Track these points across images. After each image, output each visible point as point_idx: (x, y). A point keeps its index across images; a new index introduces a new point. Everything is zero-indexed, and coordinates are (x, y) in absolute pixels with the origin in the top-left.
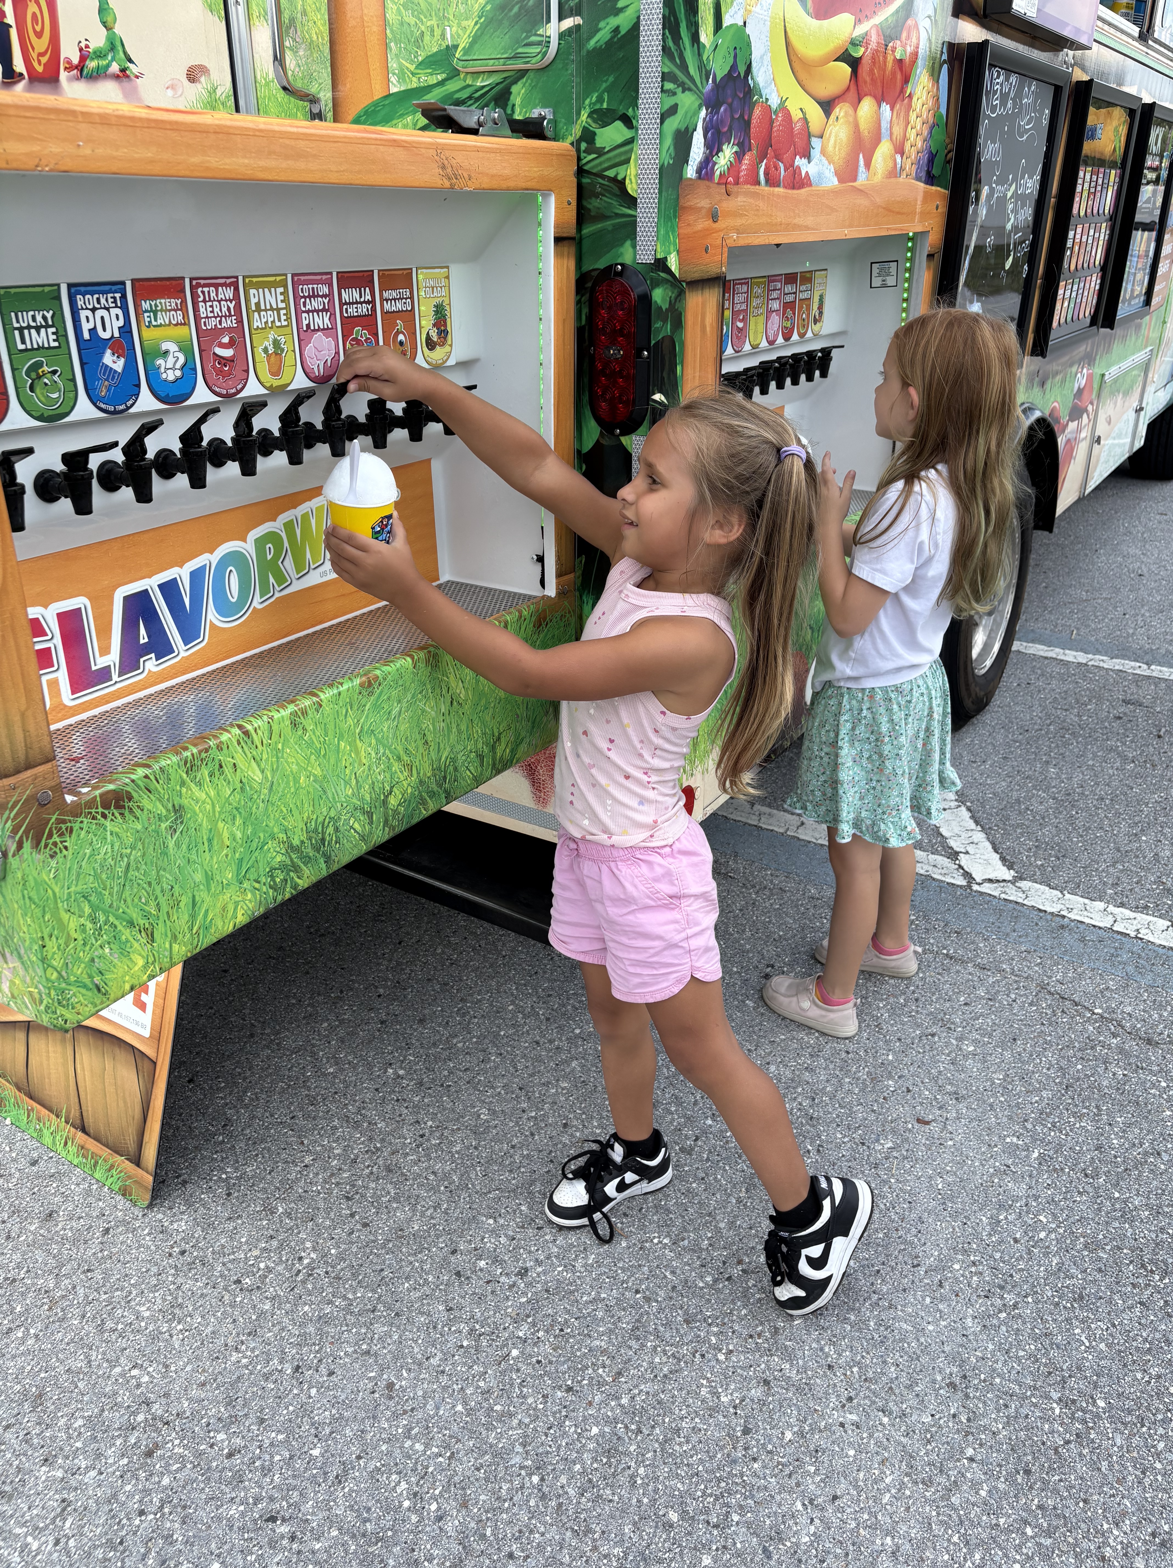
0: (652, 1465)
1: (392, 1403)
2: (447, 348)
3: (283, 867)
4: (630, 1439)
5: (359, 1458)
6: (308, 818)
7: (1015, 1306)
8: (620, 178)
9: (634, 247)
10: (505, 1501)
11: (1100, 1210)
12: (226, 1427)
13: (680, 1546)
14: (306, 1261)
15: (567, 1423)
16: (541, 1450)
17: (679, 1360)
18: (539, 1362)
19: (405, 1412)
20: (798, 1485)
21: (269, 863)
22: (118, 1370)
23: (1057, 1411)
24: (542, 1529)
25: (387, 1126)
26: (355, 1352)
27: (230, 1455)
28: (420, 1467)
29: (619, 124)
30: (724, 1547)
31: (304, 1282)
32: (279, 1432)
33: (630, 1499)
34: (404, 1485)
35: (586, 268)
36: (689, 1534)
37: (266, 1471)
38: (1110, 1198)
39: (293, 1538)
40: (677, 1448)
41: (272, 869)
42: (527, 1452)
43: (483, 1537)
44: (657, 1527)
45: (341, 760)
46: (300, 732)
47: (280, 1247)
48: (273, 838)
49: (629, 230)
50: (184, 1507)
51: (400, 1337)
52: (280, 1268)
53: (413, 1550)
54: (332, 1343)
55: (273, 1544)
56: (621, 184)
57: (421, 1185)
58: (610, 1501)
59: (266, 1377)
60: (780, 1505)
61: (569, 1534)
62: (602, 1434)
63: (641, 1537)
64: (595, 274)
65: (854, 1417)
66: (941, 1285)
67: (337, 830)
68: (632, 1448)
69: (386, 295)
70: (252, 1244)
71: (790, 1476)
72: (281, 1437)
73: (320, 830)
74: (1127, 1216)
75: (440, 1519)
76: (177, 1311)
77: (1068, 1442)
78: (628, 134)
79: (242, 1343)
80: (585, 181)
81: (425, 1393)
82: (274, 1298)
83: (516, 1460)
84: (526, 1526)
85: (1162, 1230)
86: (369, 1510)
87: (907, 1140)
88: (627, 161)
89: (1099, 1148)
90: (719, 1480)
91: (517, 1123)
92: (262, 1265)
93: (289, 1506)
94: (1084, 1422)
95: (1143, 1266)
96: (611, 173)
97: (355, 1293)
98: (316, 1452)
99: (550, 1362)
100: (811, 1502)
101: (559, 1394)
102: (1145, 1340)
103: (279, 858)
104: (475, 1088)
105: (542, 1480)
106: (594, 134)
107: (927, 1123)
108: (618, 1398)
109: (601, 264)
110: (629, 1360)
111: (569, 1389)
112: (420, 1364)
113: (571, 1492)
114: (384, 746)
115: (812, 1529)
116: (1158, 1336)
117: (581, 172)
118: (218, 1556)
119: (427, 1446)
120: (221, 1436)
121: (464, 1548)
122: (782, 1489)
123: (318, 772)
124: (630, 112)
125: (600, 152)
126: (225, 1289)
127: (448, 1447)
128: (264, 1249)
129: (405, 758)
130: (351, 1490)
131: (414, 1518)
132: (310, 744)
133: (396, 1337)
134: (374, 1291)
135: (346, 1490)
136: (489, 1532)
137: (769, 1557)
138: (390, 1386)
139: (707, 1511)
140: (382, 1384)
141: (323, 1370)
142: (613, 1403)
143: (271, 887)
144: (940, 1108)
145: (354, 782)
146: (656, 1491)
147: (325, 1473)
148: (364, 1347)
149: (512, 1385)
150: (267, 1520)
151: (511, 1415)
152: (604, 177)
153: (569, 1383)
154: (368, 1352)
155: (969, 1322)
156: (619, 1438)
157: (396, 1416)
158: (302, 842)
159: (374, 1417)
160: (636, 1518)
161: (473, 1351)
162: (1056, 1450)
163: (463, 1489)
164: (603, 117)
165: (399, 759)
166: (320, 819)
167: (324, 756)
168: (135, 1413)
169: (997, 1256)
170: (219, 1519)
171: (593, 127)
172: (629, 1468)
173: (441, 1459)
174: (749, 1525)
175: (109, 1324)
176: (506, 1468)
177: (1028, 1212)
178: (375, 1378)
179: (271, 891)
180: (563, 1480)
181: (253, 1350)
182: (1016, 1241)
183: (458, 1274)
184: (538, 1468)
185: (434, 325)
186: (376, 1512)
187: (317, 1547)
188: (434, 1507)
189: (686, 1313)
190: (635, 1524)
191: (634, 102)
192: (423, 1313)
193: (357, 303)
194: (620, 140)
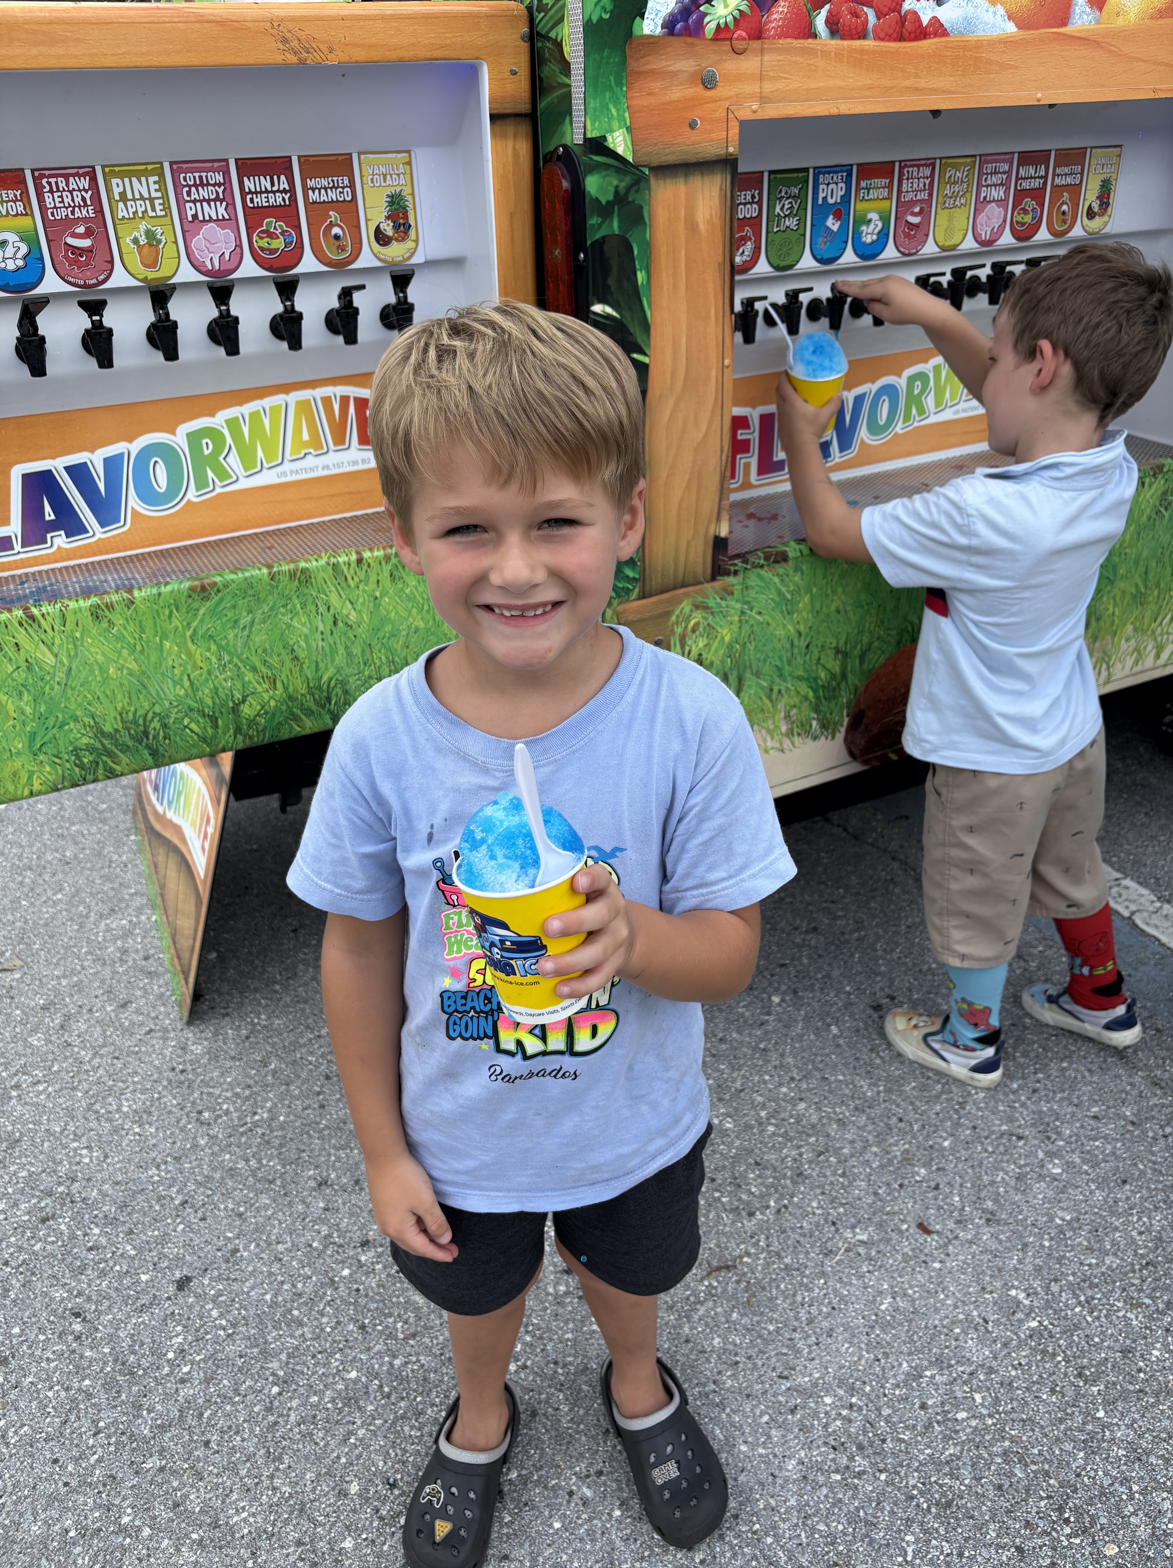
0: (374, 1433)
2: (410, 244)
3: (90, 749)
4: (375, 1398)
6: (123, 708)
8: (559, 39)
9: (571, 124)
10: (239, 1395)
13: (338, 1517)
15: (338, 1356)
16: (298, 1368)
18: (358, 1290)
21: (71, 743)
24: (246, 1436)
26: (233, 1210)
28: (202, 1331)
31: (242, 1134)
32: (134, 1248)
33: (333, 1451)
35: (543, 151)
40: (406, 1429)
41: (76, 749)
42: (287, 1363)
44: (333, 1489)
45: (165, 659)
46: (105, 625)
48: (76, 720)
49: (568, 103)
53: (145, 1396)
54: (223, 1194)
56: (560, 47)
58: (316, 1444)
62: (356, 1381)
63: (314, 1490)
67: (165, 726)
69: (310, 183)
73: (141, 721)
75: (183, 1381)
80: (536, 45)
81: (254, 1270)
83: (275, 1365)
86: (142, 1344)
87: (889, 1240)
88: (563, 19)
93: (96, 1310)
96: (554, 34)
99: (366, 1296)
101: (351, 1327)
103: (85, 740)
105: (280, 1394)
107: (929, 1232)
108: (395, 1357)
109: (552, 146)
110: (432, 1328)
111: (363, 1327)
113: (292, 1418)
114: (229, 653)
117: (535, 34)
118: (24, 1323)
120: (96, 1231)
121: (181, 1416)
123: (134, 666)
125: (546, 10)
129: (265, 670)
132: (120, 638)
133: (269, 1213)
135: (140, 1320)
140: (230, 1246)
141: (200, 1214)
142: (387, 1359)
143: (76, 765)
144: (958, 1222)
145: (187, 684)
146: (359, 1457)
147: (138, 1298)
148: (242, 1209)
149: (322, 1299)
151: (301, 1324)
152: (549, 40)
153: (367, 1321)
156: (367, 1393)
158: (117, 730)
160: (324, 1470)
161: (315, 1254)
163: (218, 1367)
165: (254, 669)
166: (141, 712)
167: (142, 652)
170: (46, 1295)
172: (354, 1423)
173: (221, 1333)
176: (262, 1367)
177: (965, 1383)
178: (230, 1238)
179: (77, 770)
180: (295, 1403)
181: (168, 1172)
182: (923, 1406)
184: (285, 1382)
185: (388, 218)
186: (145, 1350)
187: (87, 1354)
188: (186, 1369)
190: (319, 1475)
192: (304, 1203)
193: (267, 191)
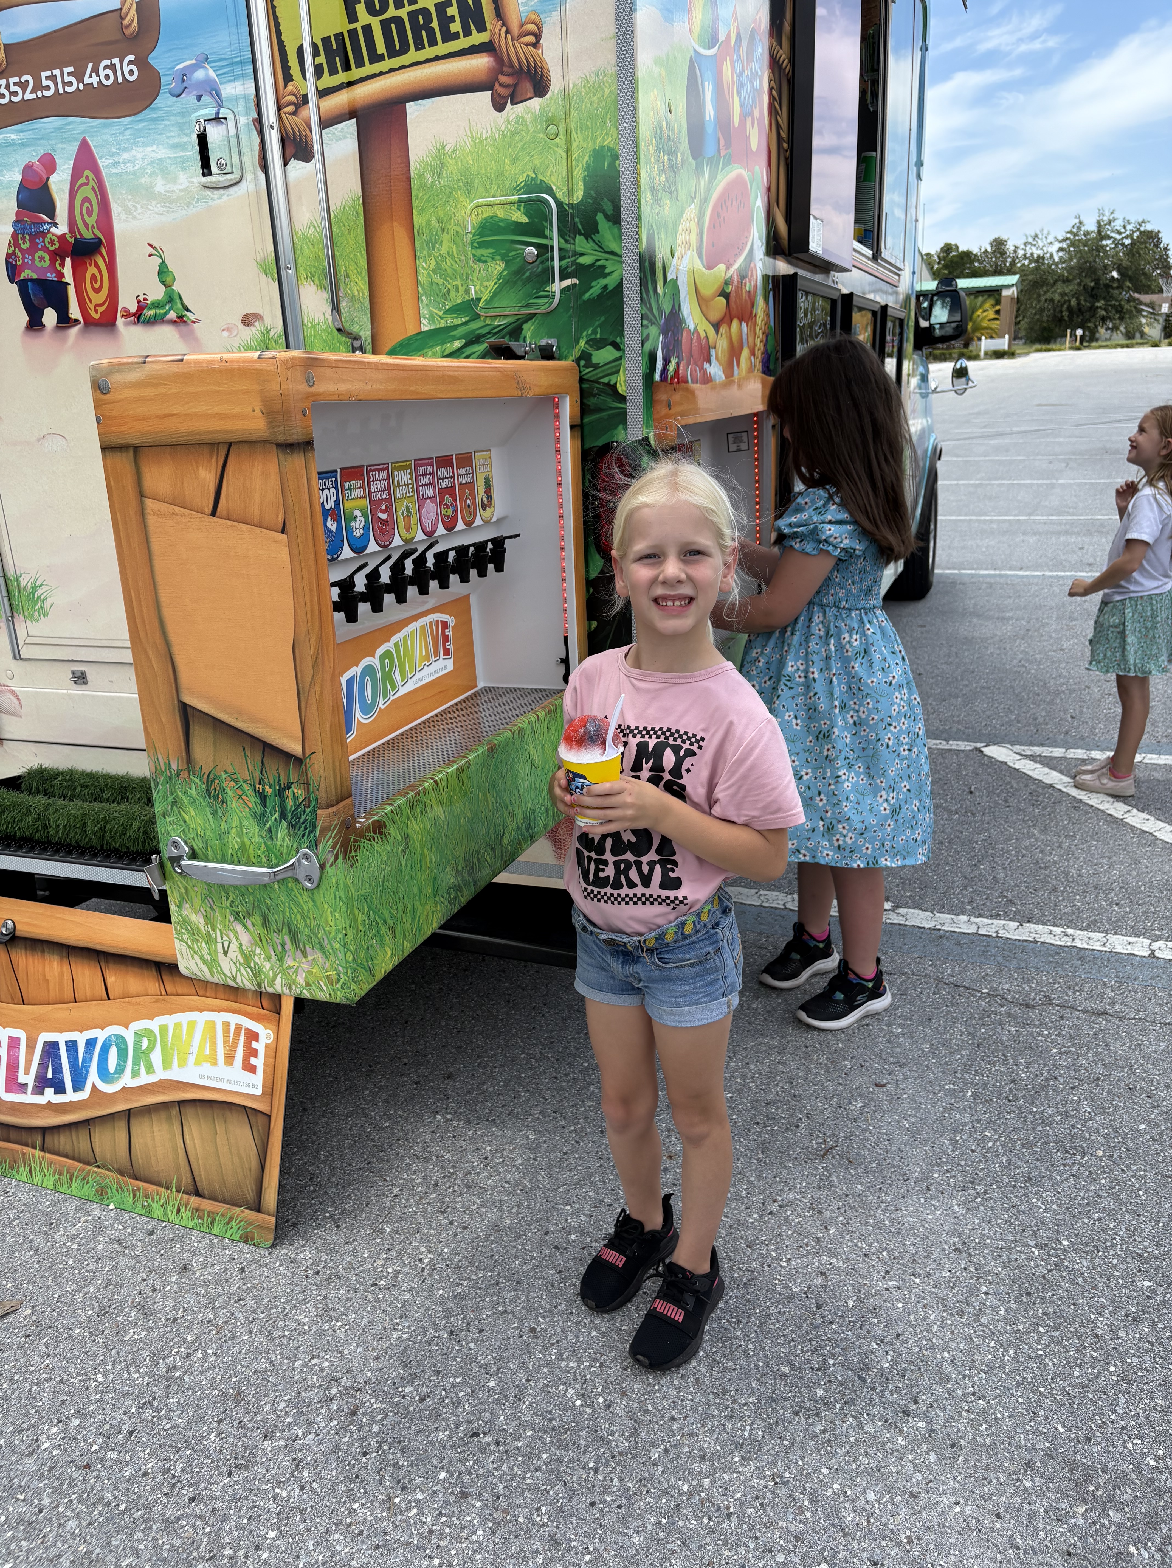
1: (539, 1341)
2: (492, 509)
3: (454, 887)
5: (528, 1380)
6: (465, 849)
7: (985, 1193)
8: (612, 383)
9: (626, 429)
11: (1025, 1121)
12: (410, 1382)
14: (426, 1261)
17: (752, 1272)
19: (552, 1344)
20: (868, 1332)
21: (448, 883)
22: (299, 1363)
23: (1037, 1253)
25: (453, 1156)
27: (422, 1400)
29: (610, 348)
30: (830, 1381)
34: (571, 1392)
35: (587, 446)
36: (801, 1378)
37: (457, 1404)
38: (1031, 1113)
39: (498, 1443)
41: (449, 888)
43: (647, 1411)
47: (400, 1255)
48: (450, 864)
49: (621, 418)
50: (399, 1442)
51: (527, 1297)
52: (406, 1269)
55: (483, 1450)
56: (614, 387)
57: (499, 1193)
59: (429, 1343)
60: (860, 1347)
61: (711, 1396)
64: (595, 449)
65: (895, 1283)
66: (929, 1189)
68: (739, 1333)
69: (459, 472)
70: (374, 1257)
71: (861, 1328)
72: (458, 1380)
73: (471, 859)
74: (1046, 1121)
76: (331, 1313)
77: (1050, 1271)
78: (617, 354)
79: (398, 1324)
80: (585, 386)
82: (410, 1290)
84: (678, 1398)
85: (1073, 1126)
87: (872, 1099)
88: (618, 372)
89: (1013, 1081)
90: (810, 1340)
91: (562, 1137)
92: (390, 1270)
94: (1057, 1256)
95: (1067, 1152)
96: (605, 380)
97: (476, 1275)
98: (492, 1384)
100: (882, 1341)
102: (1083, 1198)
103: (452, 880)
104: (516, 1118)
106: (591, 355)
107: (884, 1086)
109: (600, 442)
112: (551, 1312)
115: (889, 1358)
116: (1091, 1194)
117: (582, 380)
119: (579, 1362)
120: (409, 1389)
121: (636, 1421)
122: (858, 1337)
123: (469, 814)
124: (618, 340)
125: (596, 367)
126: (366, 1291)
127: (596, 1360)
128: (386, 1259)
130: (531, 1403)
131: (588, 1410)
133: (523, 1298)
134: (492, 1271)
135: (527, 1403)
136: (650, 1407)
137: (864, 1381)
138: (533, 1330)
139: (809, 1361)
140: (526, 1330)
141: (474, 1330)
143: (449, 902)
144: (890, 1074)
145: (486, 825)
146: (766, 1356)
147: (505, 1396)
150: (472, 1436)
152: (599, 383)
154: (505, 1312)
155: (956, 1208)
157: (545, 1348)
158: (463, 868)
159: (529, 1352)
162: (1044, 1276)
163: (619, 1384)
164: (598, 344)
166: (471, 851)
168: (328, 1389)
169: (963, 1163)
170: (432, 1444)
171: (590, 350)
174: (842, 1364)
175: (276, 1333)
177: (976, 1132)
179: (449, 905)
182: (973, 1151)
183: (556, 1247)
185: (485, 492)
186: (557, 1413)
188: (601, 1400)
189: (746, 1240)
190: (758, 1380)
191: (621, 334)
192: (539, 1278)
193: (446, 478)
194: (611, 358)
